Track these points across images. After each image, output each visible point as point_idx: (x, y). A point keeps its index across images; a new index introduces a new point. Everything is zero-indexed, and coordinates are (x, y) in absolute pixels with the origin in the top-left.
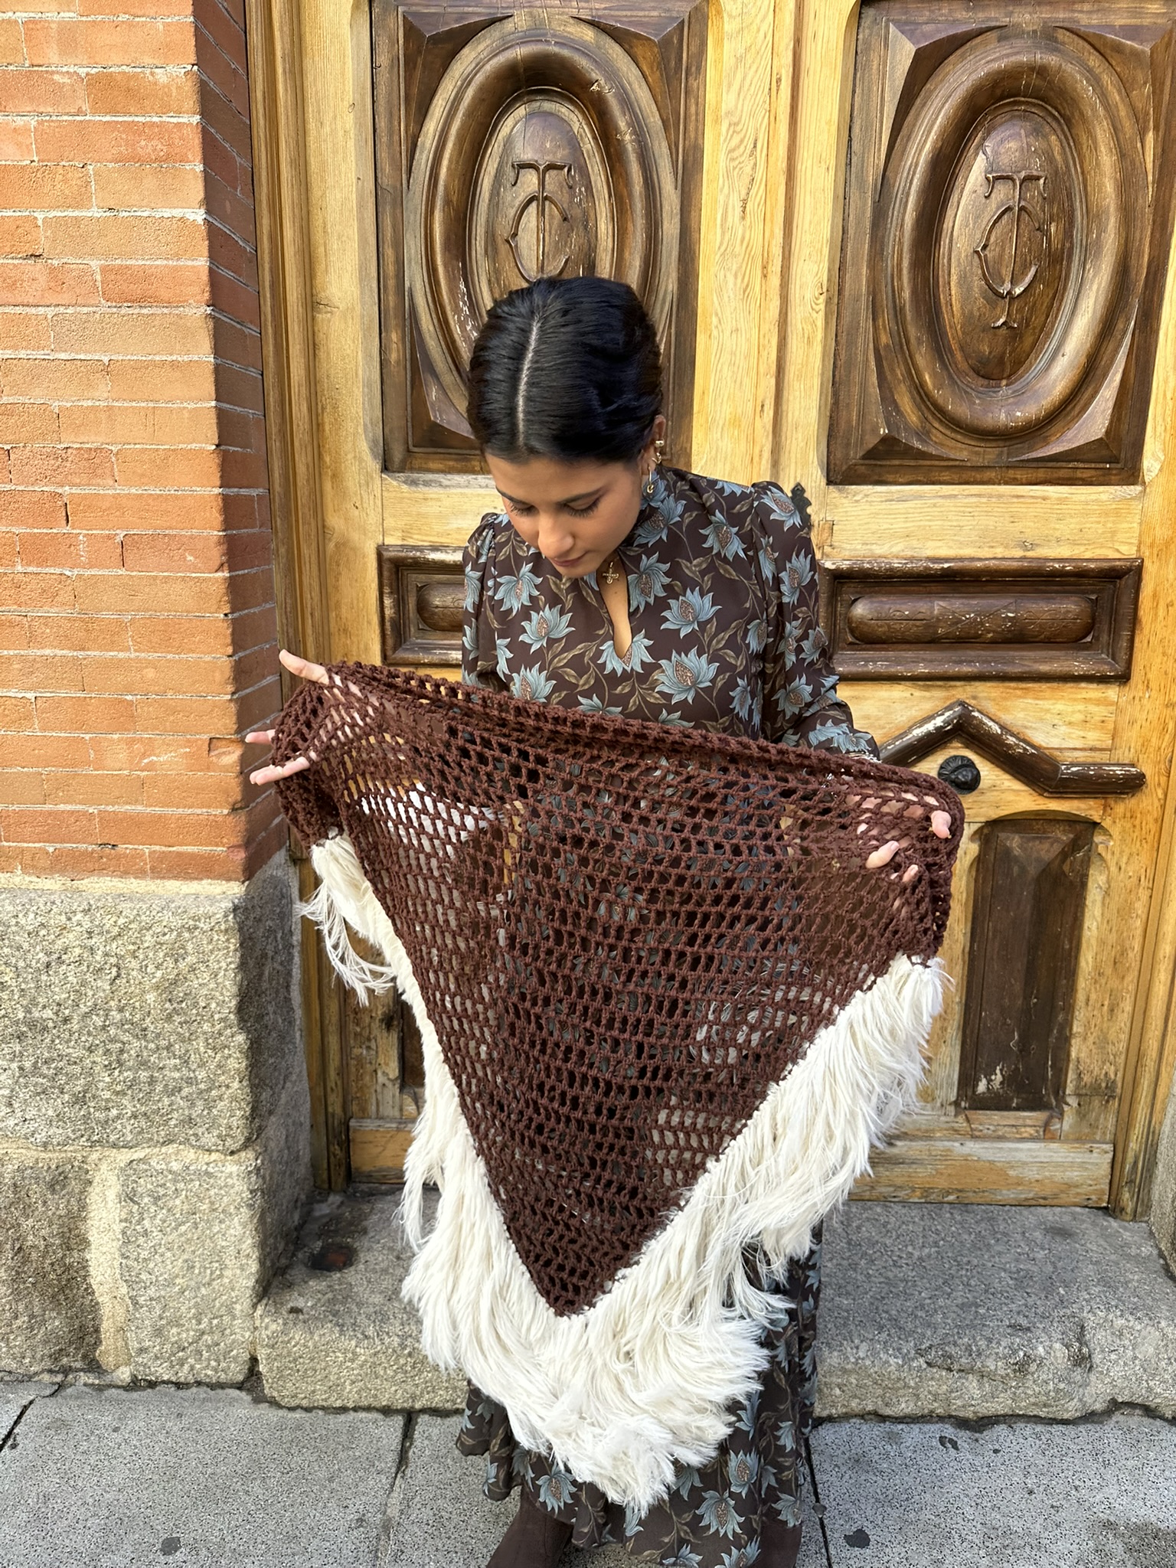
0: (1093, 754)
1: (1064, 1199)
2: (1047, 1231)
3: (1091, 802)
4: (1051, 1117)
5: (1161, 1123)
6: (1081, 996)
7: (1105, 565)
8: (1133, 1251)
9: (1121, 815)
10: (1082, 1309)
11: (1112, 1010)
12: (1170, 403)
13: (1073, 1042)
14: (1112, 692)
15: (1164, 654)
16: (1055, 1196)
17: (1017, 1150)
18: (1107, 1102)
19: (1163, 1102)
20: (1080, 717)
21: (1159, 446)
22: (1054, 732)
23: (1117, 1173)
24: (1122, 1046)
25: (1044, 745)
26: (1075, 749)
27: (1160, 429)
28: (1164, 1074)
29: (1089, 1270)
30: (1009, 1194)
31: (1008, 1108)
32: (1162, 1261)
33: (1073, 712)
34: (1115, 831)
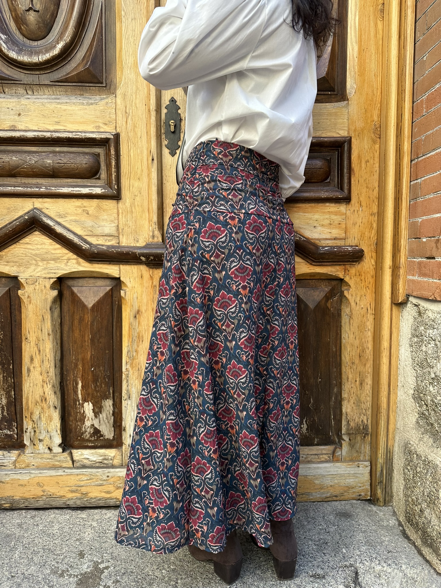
0: (336, 241)
1: (347, 496)
2: (337, 514)
3: (338, 268)
4: (336, 448)
5: (393, 446)
6: (344, 376)
7: (332, 139)
8: (385, 523)
9: (354, 274)
10: (356, 561)
11: (361, 384)
12: (356, 59)
13: (343, 403)
14: (342, 208)
15: (367, 187)
16: (342, 494)
17: (318, 468)
18: (365, 437)
19: (393, 433)
20: (328, 222)
21: (353, 81)
22: (315, 230)
23: (374, 478)
24: (369, 404)
25: (310, 237)
26: (327, 239)
27: (353, 73)
28: (391, 417)
29: (360, 536)
30: (316, 495)
31: (312, 445)
32: (401, 528)
33: (324, 219)
34: (351, 283)
